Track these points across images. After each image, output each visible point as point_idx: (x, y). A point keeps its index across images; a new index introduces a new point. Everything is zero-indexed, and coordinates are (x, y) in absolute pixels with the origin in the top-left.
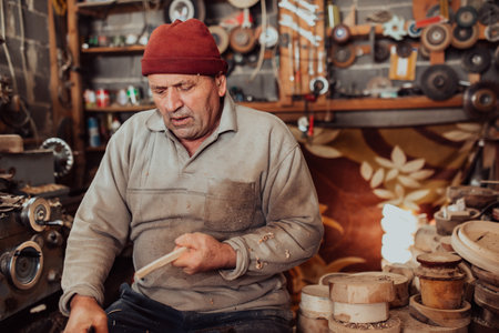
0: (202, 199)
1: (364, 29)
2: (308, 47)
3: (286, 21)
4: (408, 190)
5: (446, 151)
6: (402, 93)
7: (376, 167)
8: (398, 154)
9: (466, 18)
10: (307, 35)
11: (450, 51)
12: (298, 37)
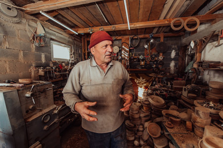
0: (110, 85)
1: (136, 57)
2: (126, 60)
3: (123, 55)
4: (143, 84)
5: (149, 78)
6: (142, 68)
7: (137, 80)
8: (141, 78)
9: (153, 56)
10: (126, 58)
11: (151, 61)
12: (125, 58)
